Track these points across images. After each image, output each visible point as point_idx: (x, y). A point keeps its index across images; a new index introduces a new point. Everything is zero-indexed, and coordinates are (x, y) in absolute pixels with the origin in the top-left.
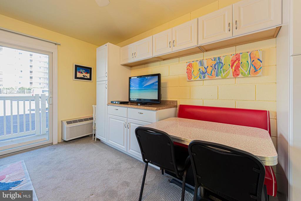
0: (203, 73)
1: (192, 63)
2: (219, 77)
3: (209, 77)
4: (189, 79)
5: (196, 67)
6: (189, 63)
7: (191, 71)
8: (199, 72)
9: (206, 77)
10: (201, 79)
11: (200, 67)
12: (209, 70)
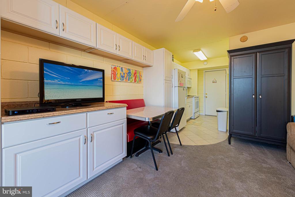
0: (123, 77)
1: (117, 67)
2: (129, 81)
3: (125, 80)
4: (114, 79)
5: (119, 72)
6: (115, 66)
7: (116, 73)
8: (120, 76)
9: (124, 80)
10: (121, 81)
11: (121, 72)
12: (126, 75)
